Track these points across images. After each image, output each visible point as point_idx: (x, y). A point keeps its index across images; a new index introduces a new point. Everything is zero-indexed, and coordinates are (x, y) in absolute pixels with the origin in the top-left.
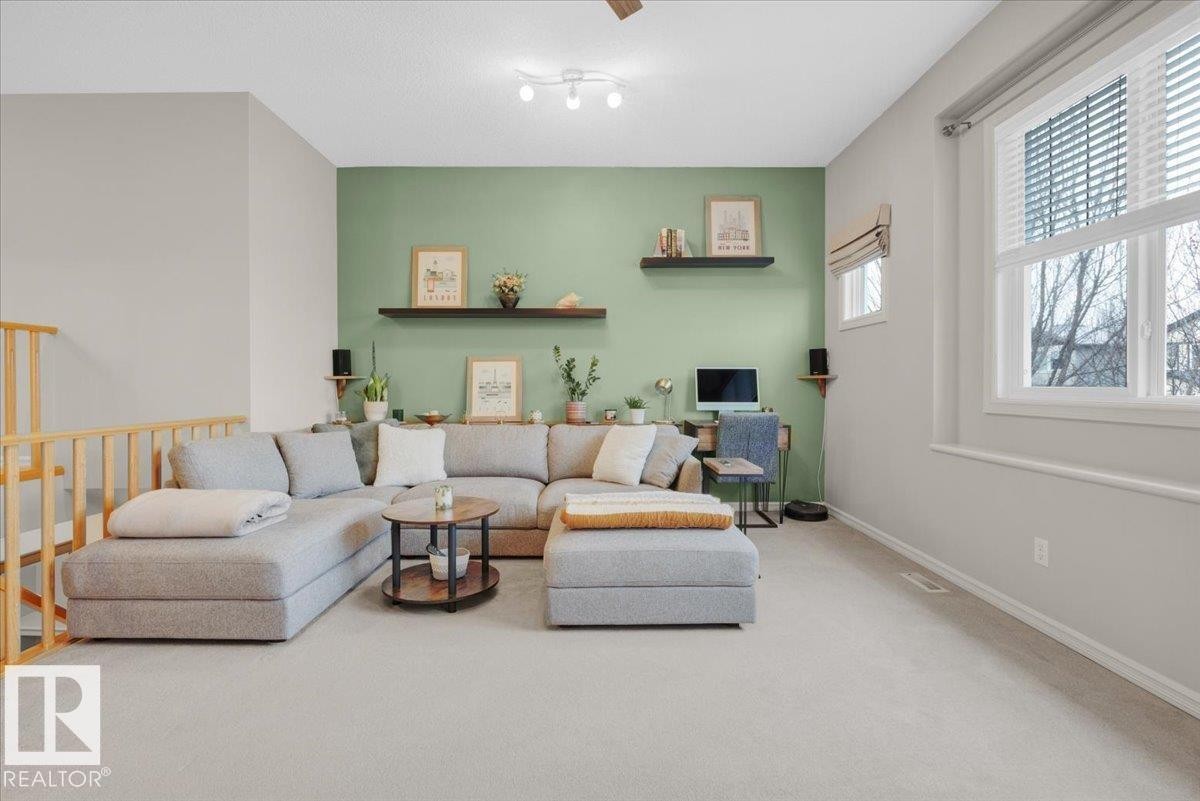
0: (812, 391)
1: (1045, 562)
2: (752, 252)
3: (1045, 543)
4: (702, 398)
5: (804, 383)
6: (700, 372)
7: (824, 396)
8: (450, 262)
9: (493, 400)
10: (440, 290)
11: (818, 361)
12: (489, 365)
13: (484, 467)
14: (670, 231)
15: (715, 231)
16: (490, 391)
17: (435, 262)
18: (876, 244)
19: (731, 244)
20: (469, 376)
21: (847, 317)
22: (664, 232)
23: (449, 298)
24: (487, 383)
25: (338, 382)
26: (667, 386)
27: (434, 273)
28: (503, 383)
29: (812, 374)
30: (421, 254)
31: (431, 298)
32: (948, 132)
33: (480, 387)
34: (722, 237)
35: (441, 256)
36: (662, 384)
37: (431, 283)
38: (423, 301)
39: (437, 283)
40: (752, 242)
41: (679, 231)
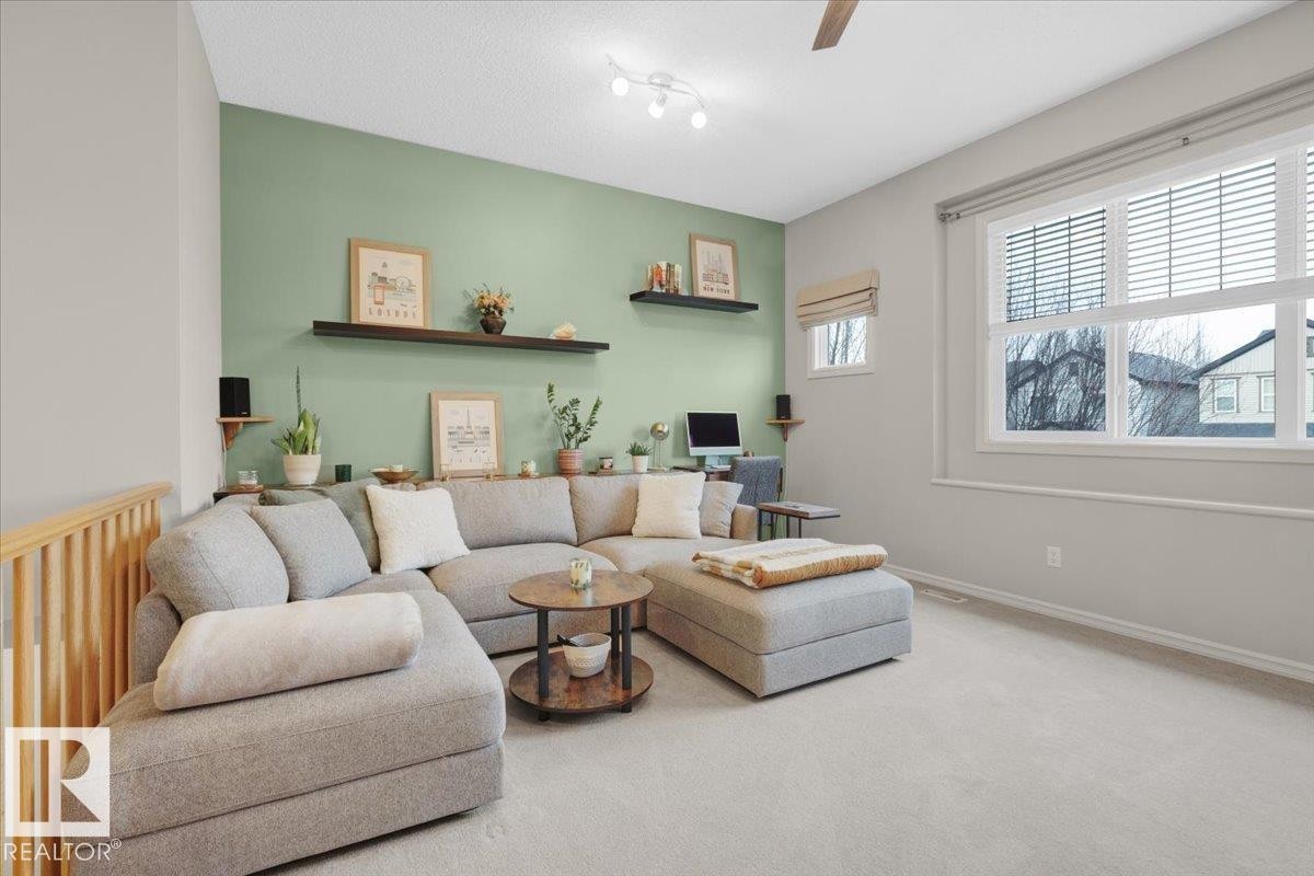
0: (776, 434)
1: (1058, 564)
2: (731, 297)
3: (1058, 550)
4: (696, 443)
5: (769, 427)
6: (691, 416)
7: (785, 440)
8: (405, 268)
9: (468, 450)
10: (391, 303)
11: (783, 405)
12: (461, 406)
13: (506, 533)
14: (669, 265)
15: (700, 271)
16: (462, 439)
17: (385, 265)
18: (869, 303)
19: (715, 286)
20: (433, 418)
21: (816, 367)
22: (664, 267)
23: (406, 314)
24: (459, 428)
25: (225, 426)
26: (665, 430)
27: (383, 279)
28: (478, 427)
29: (778, 418)
30: (363, 252)
31: (380, 312)
32: (943, 218)
33: (450, 433)
34: (707, 277)
35: (393, 258)
36: (660, 428)
37: (379, 292)
38: (367, 315)
39: (387, 292)
40: (731, 287)
41: (677, 266)
